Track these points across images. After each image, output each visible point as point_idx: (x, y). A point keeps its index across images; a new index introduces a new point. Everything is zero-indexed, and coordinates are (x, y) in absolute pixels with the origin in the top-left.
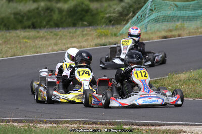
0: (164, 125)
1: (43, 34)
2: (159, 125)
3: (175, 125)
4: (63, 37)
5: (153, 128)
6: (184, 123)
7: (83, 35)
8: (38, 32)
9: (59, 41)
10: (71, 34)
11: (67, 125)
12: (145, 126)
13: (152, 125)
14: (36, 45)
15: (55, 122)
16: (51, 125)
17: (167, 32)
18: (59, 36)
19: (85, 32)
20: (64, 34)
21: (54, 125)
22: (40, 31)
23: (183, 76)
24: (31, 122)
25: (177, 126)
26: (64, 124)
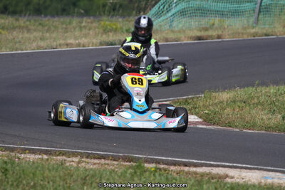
0: (202, 165)
1: (24, 23)
2: (196, 165)
3: (218, 166)
4: (53, 29)
5: (186, 169)
6: (231, 164)
7: (81, 27)
8: (17, 20)
9: (48, 35)
10: (64, 26)
11: (64, 158)
12: (175, 165)
13: (186, 165)
14: (14, 39)
15: (46, 152)
16: (40, 157)
17: (201, 31)
18: (46, 28)
19: (83, 24)
20: (54, 24)
21: (45, 157)
22: (20, 19)
23: (225, 96)
24: (12, 150)
25: (221, 168)
26: (58, 155)
